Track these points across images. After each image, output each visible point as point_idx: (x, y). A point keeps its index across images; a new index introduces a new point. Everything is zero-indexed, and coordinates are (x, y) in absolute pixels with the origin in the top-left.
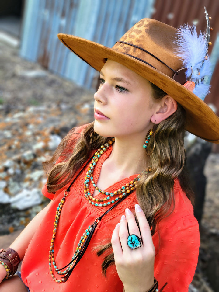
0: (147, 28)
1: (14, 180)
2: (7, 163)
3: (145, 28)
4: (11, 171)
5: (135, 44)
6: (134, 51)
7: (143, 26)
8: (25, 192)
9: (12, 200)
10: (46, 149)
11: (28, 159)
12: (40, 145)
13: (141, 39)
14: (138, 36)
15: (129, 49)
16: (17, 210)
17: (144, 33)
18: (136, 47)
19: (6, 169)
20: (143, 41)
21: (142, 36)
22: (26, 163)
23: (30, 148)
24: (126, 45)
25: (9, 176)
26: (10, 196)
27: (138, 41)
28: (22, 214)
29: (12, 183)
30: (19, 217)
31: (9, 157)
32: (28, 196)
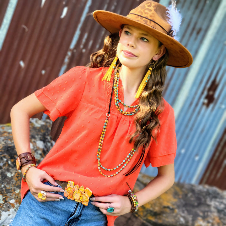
0: (155, 8)
3: (154, 8)
5: (150, 18)
6: (150, 23)
7: (152, 7)
13: (153, 15)
14: (150, 13)
15: (147, 21)
17: (153, 11)
18: (151, 20)
20: (154, 17)
21: (153, 13)
24: (144, 19)
27: (151, 16)
32: (9, 215)
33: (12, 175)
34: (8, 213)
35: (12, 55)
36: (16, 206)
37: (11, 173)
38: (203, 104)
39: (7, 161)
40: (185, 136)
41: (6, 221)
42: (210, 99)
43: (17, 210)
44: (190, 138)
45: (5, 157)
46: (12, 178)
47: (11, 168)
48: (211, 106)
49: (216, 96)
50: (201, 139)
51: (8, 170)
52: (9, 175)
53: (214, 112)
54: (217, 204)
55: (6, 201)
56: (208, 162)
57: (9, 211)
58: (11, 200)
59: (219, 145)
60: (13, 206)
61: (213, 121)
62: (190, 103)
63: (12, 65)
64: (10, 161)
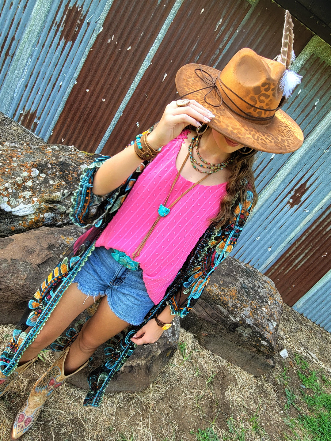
1: (13, 197)
2: (7, 185)
4: (10, 191)
8: (22, 206)
9: (13, 210)
10: (30, 177)
11: (19, 183)
12: (26, 174)
16: (18, 216)
19: (7, 189)
22: (18, 185)
23: (19, 176)
25: (9, 194)
26: (12, 207)
28: (20, 219)
29: (11, 199)
30: (18, 221)
31: (7, 182)
32: (25, 208)
33: (54, 183)
34: (25, 206)
35: (132, 115)
36: (35, 203)
37: (55, 182)
38: (288, 202)
39: (56, 172)
40: (263, 226)
41: (20, 211)
42: (296, 200)
43: (35, 207)
44: (267, 229)
45: (55, 168)
46: (52, 185)
47: (56, 178)
48: (295, 207)
49: (302, 199)
50: (278, 234)
51: (53, 179)
52: (51, 182)
53: (296, 213)
54: (246, 281)
55: (31, 198)
56: (279, 256)
57: (27, 204)
58: (35, 198)
59: (294, 244)
60: (33, 203)
61: (294, 221)
62: (275, 198)
63: (130, 124)
64: (59, 173)
